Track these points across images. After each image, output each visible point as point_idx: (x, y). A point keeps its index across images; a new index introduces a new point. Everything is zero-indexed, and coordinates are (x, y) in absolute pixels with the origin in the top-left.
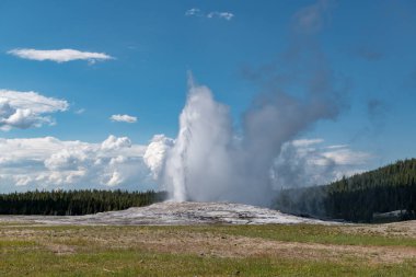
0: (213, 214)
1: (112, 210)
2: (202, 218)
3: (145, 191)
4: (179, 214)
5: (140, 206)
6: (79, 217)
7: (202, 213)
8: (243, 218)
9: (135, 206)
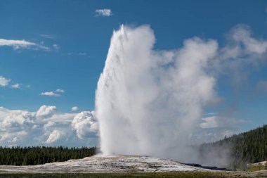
0: (130, 164)
1: (56, 161)
2: (122, 167)
3: (80, 147)
4: (105, 165)
5: (77, 158)
6: (32, 167)
7: (122, 164)
8: (152, 167)
9: (73, 159)
